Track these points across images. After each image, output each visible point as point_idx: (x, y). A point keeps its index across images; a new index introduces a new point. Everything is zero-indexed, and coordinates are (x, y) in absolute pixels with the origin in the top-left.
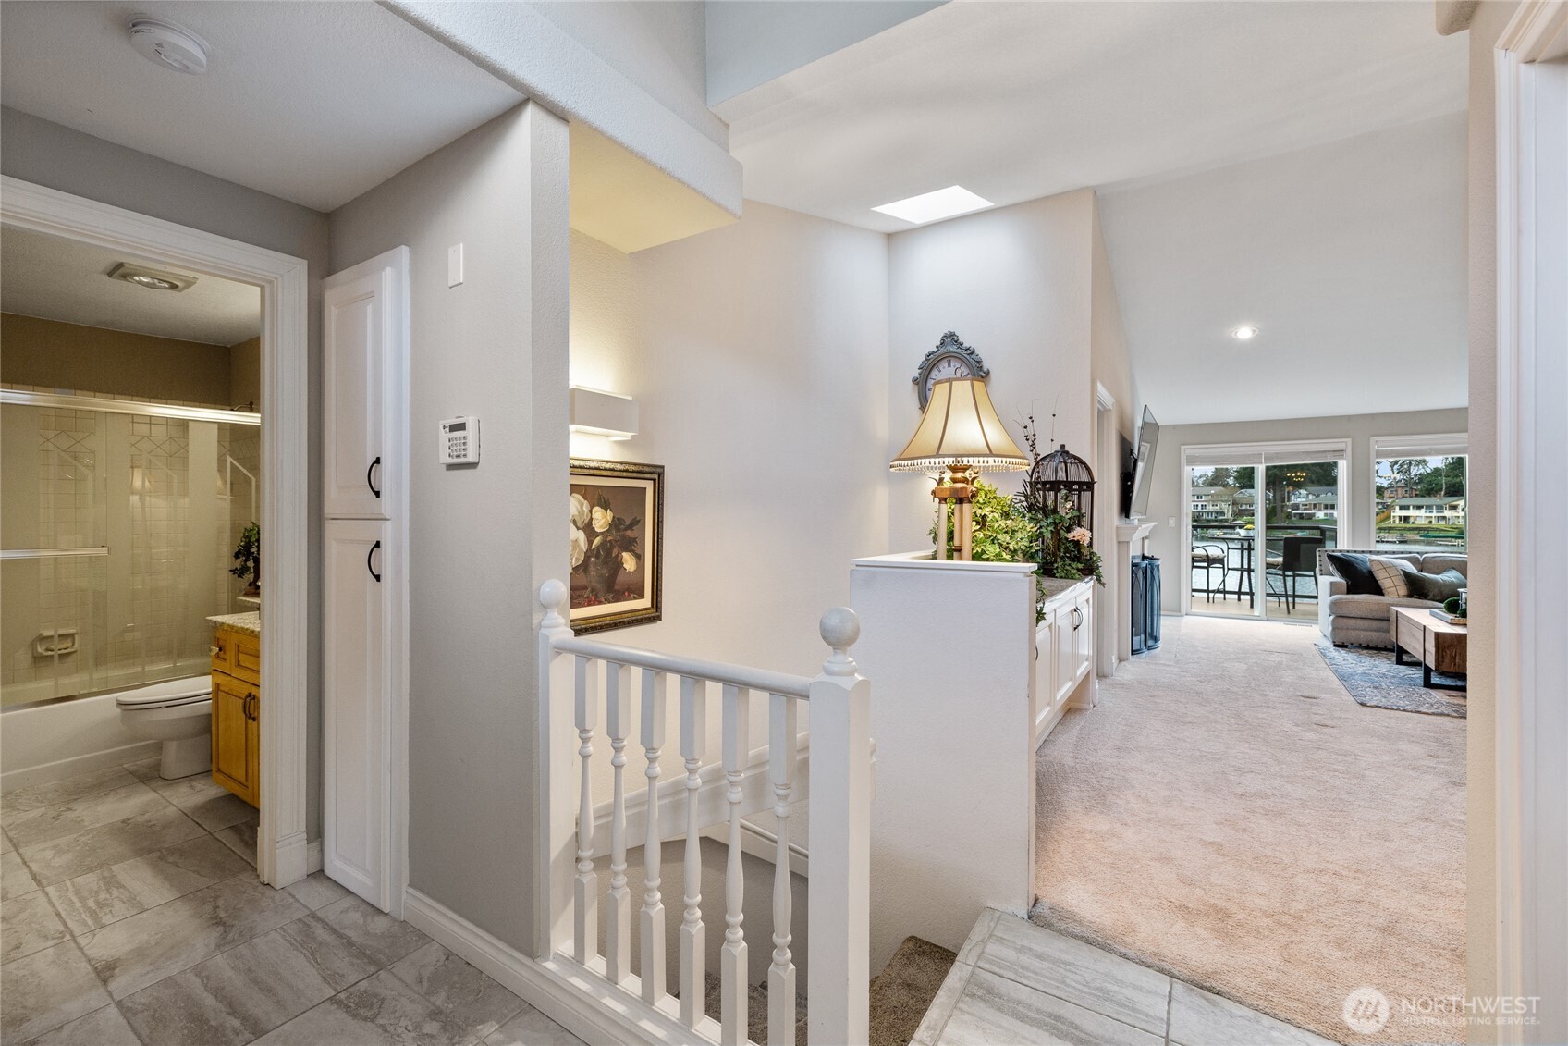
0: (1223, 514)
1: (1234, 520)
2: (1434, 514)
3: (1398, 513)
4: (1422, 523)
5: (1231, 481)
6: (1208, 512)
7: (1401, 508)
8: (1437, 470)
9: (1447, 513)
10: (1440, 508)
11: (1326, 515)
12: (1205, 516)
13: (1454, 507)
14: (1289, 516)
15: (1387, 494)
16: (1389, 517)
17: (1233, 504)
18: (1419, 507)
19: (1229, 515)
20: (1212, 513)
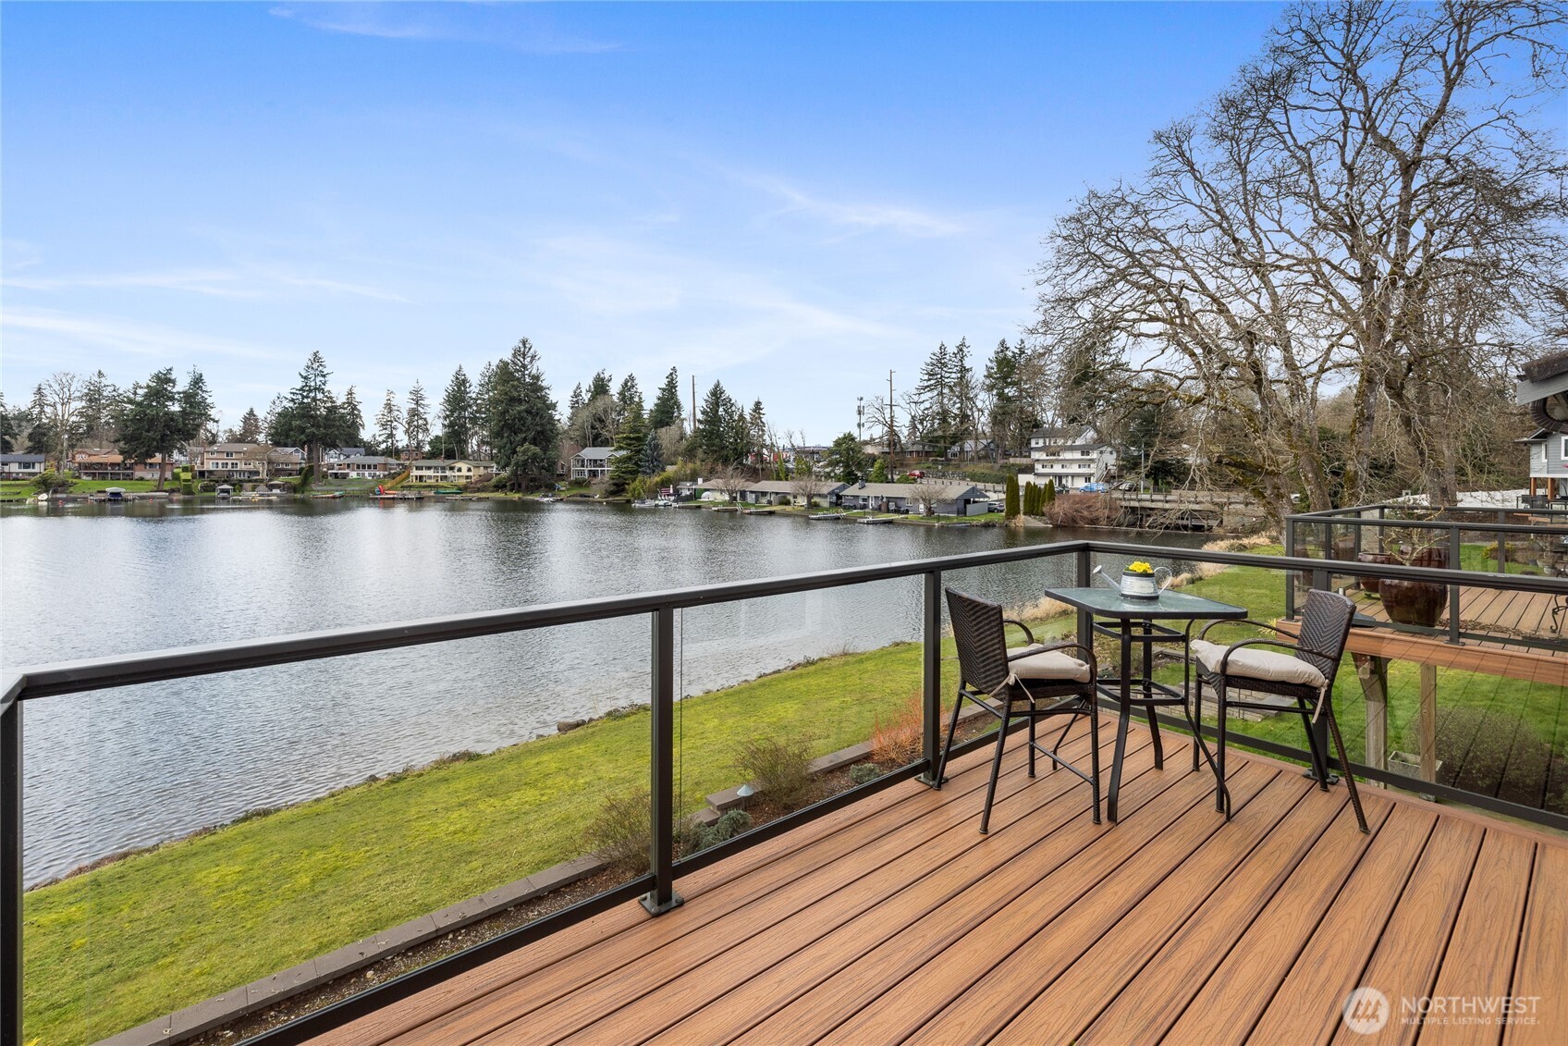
0: (257, 473)
1: (270, 480)
2: (440, 474)
3: (415, 473)
4: (432, 482)
5: (261, 438)
6: (240, 472)
7: (417, 468)
8: (437, 437)
9: (448, 473)
10: (443, 469)
11: (358, 474)
12: (236, 476)
13: (452, 469)
14: (325, 476)
15: (403, 456)
16: (408, 476)
17: (269, 463)
18: (429, 468)
19: (263, 475)
20: (244, 472)
